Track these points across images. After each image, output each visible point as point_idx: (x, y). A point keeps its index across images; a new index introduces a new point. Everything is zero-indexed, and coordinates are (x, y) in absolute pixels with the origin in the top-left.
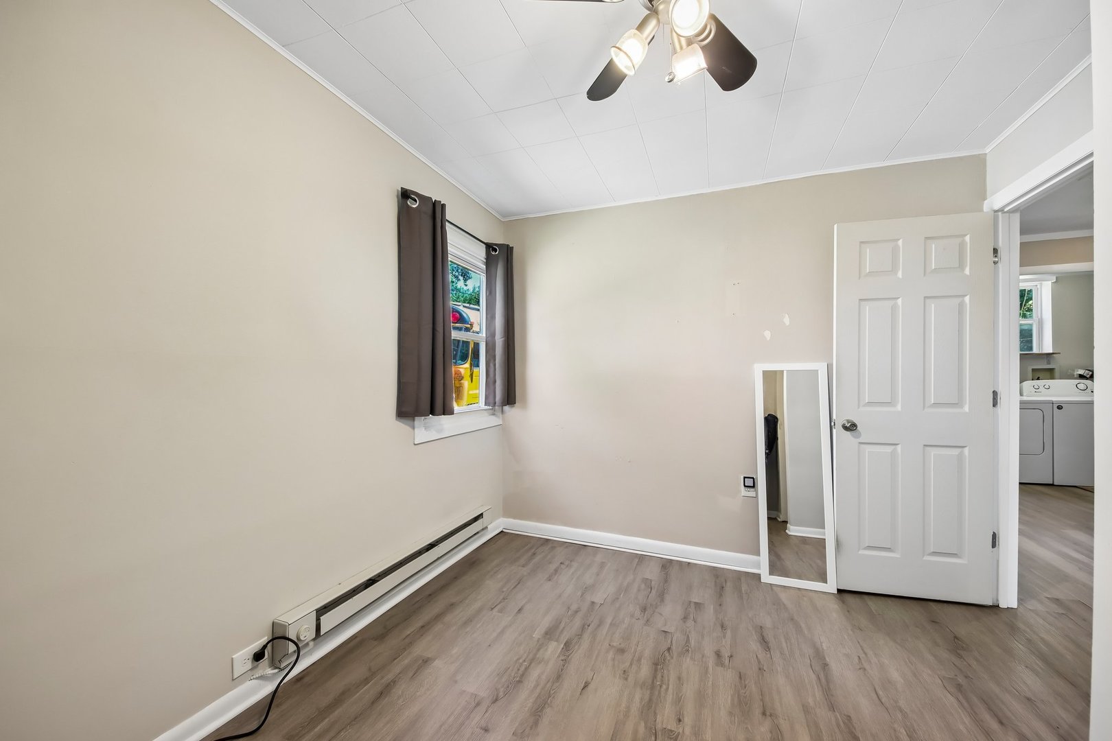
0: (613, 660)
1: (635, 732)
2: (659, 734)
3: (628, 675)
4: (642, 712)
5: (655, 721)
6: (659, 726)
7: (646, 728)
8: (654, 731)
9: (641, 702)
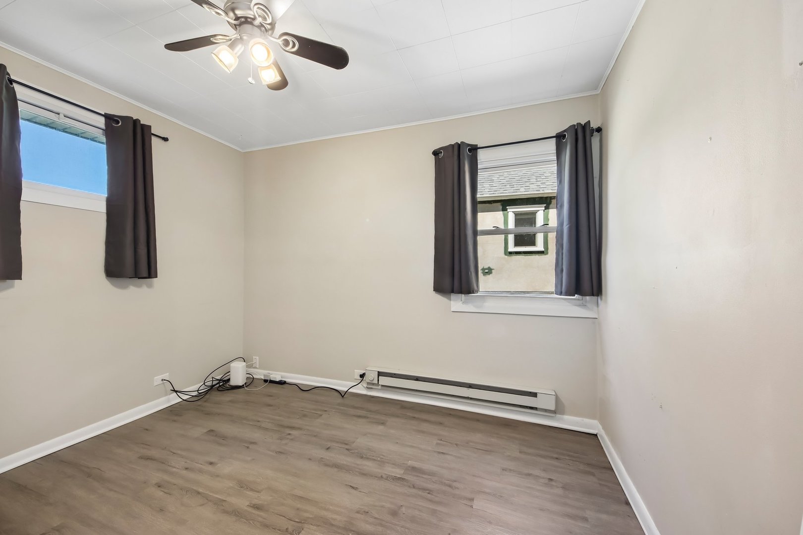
0: (382, 507)
1: (306, 511)
2: (300, 525)
3: (362, 514)
4: (321, 518)
5: (312, 525)
6: (306, 526)
7: (308, 518)
8: (303, 522)
9: (332, 519)
